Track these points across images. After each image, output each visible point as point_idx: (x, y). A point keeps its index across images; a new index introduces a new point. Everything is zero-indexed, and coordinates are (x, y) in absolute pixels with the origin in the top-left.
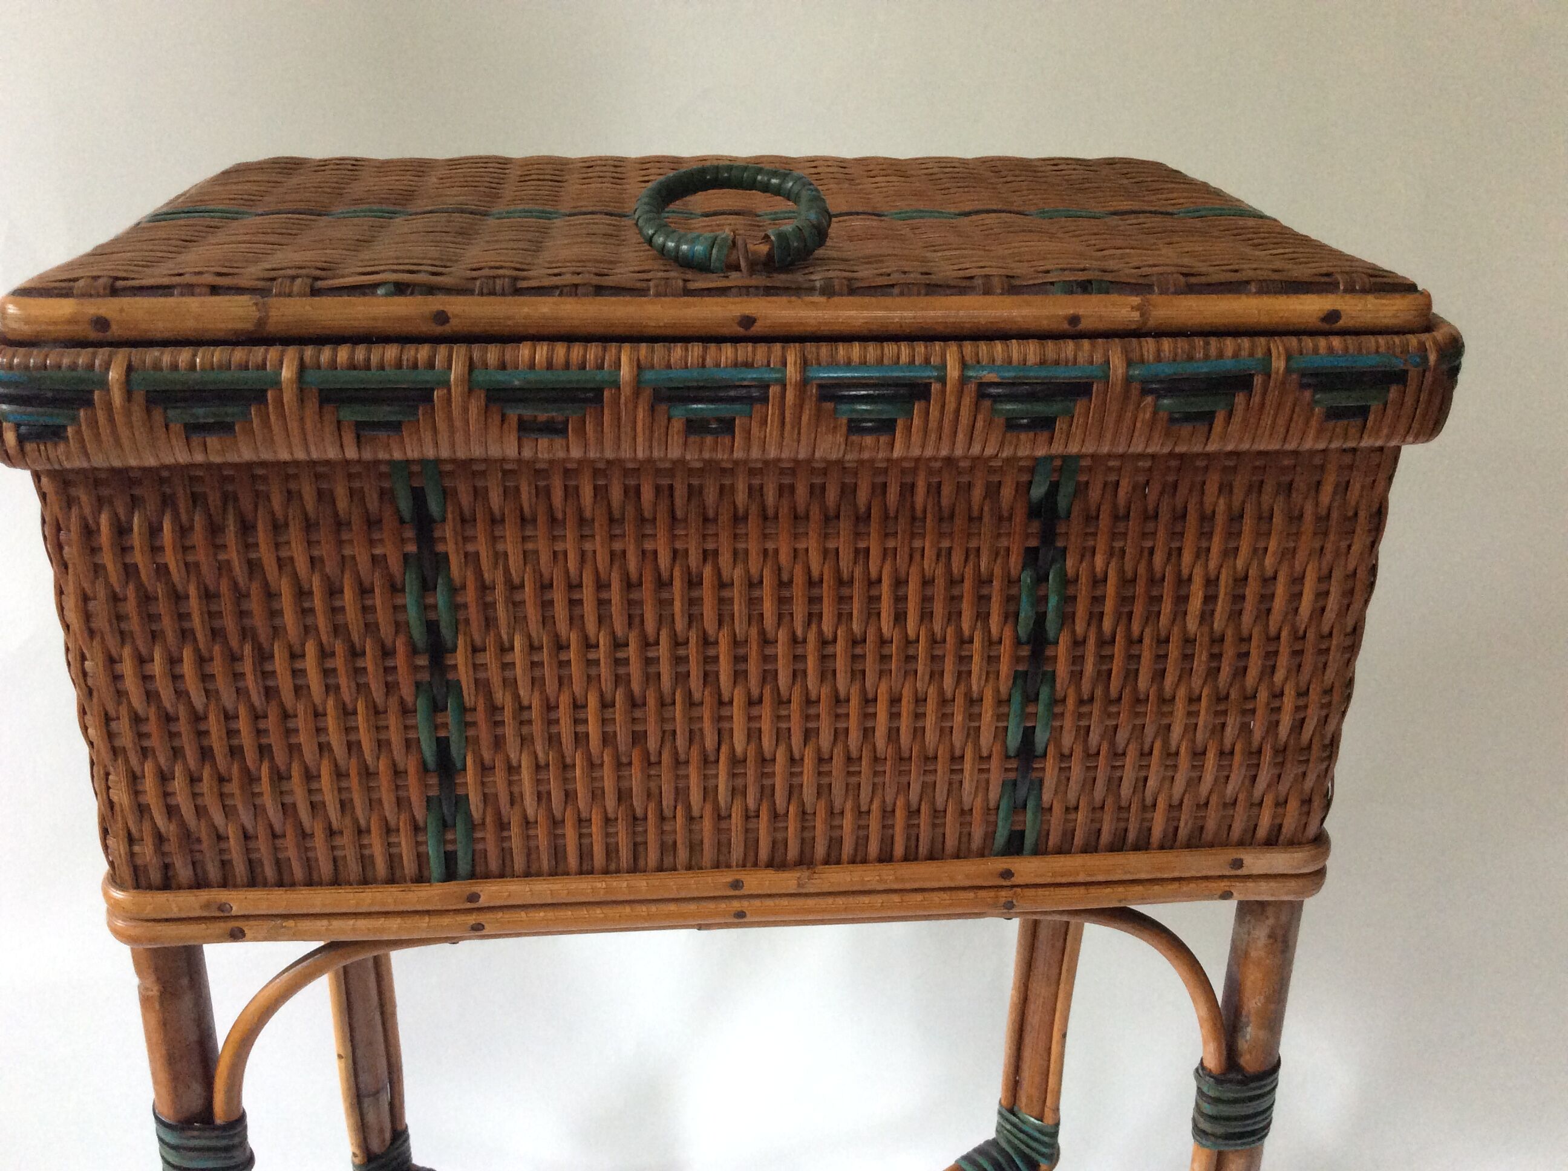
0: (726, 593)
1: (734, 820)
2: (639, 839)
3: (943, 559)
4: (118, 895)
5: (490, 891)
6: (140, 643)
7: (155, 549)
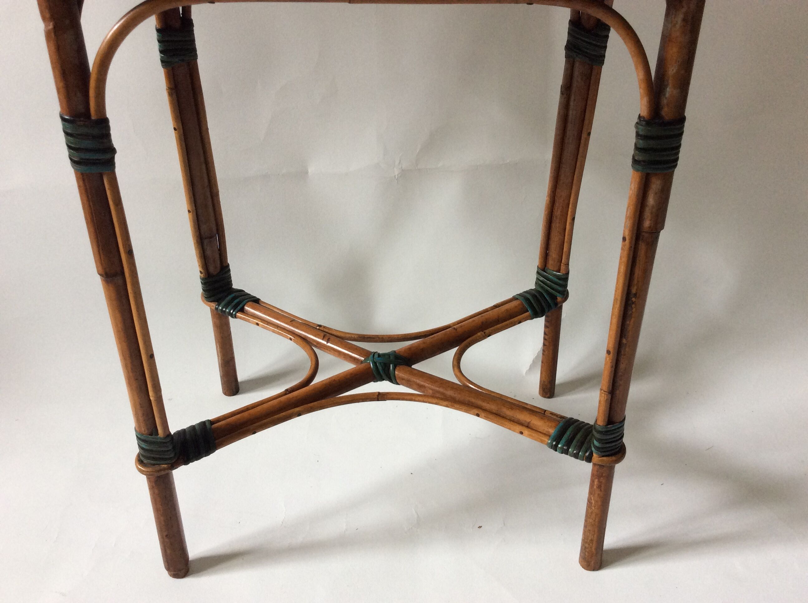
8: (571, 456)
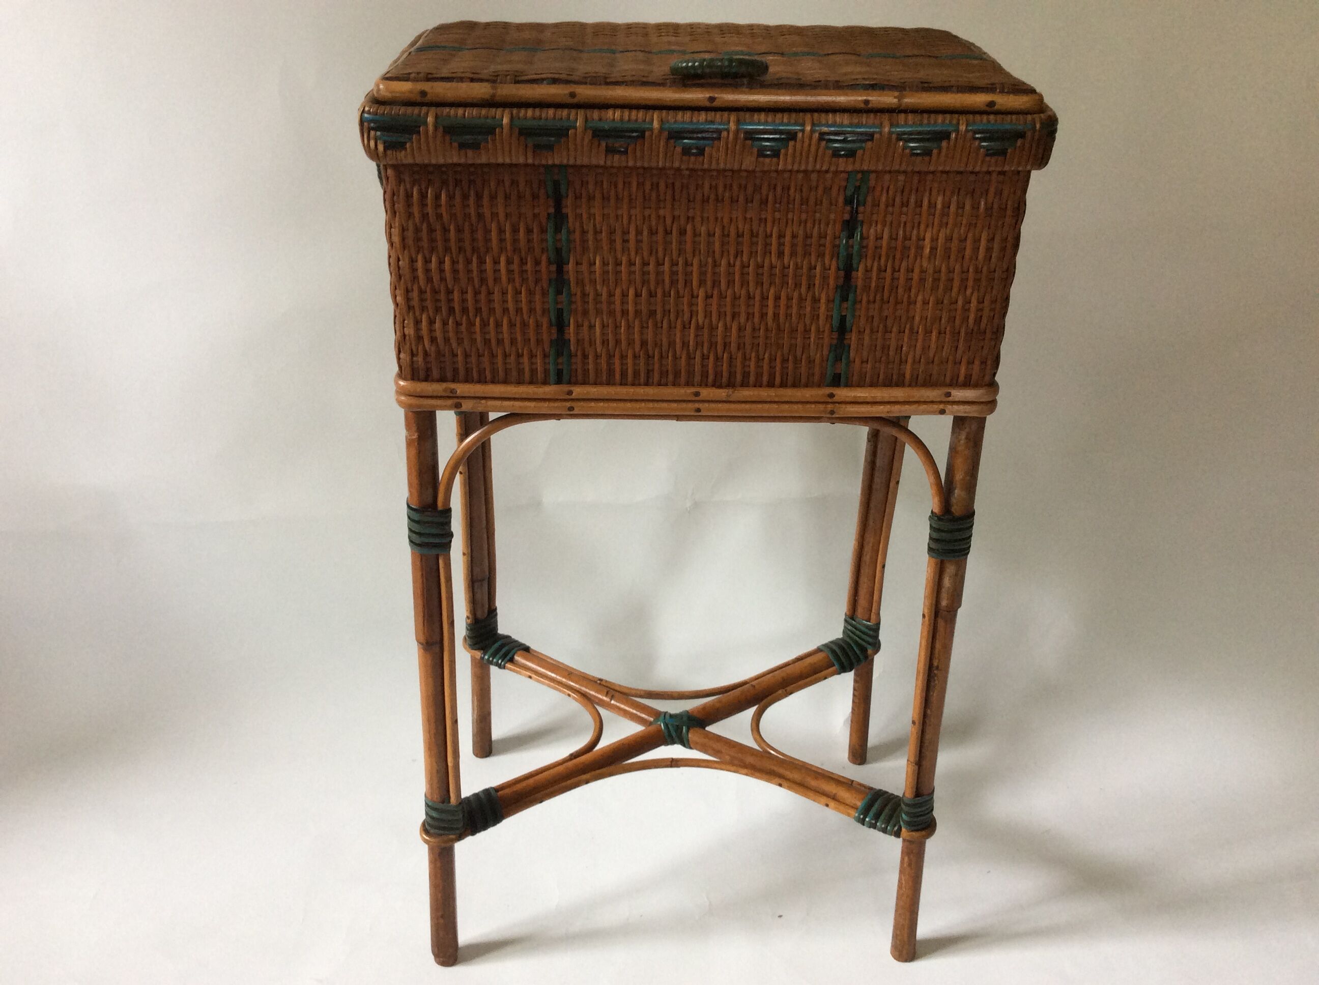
0: (697, 239)
1: (696, 359)
2: (650, 368)
3: (802, 225)
4: (402, 383)
5: (578, 391)
6: (426, 252)
7: (438, 206)
8: (879, 831)
